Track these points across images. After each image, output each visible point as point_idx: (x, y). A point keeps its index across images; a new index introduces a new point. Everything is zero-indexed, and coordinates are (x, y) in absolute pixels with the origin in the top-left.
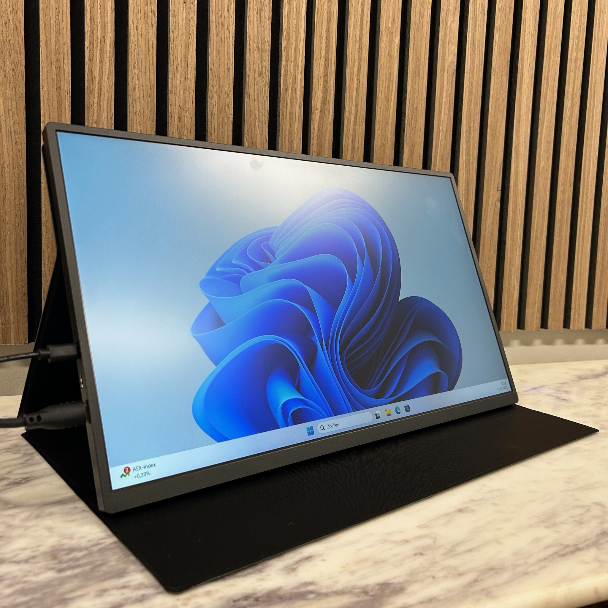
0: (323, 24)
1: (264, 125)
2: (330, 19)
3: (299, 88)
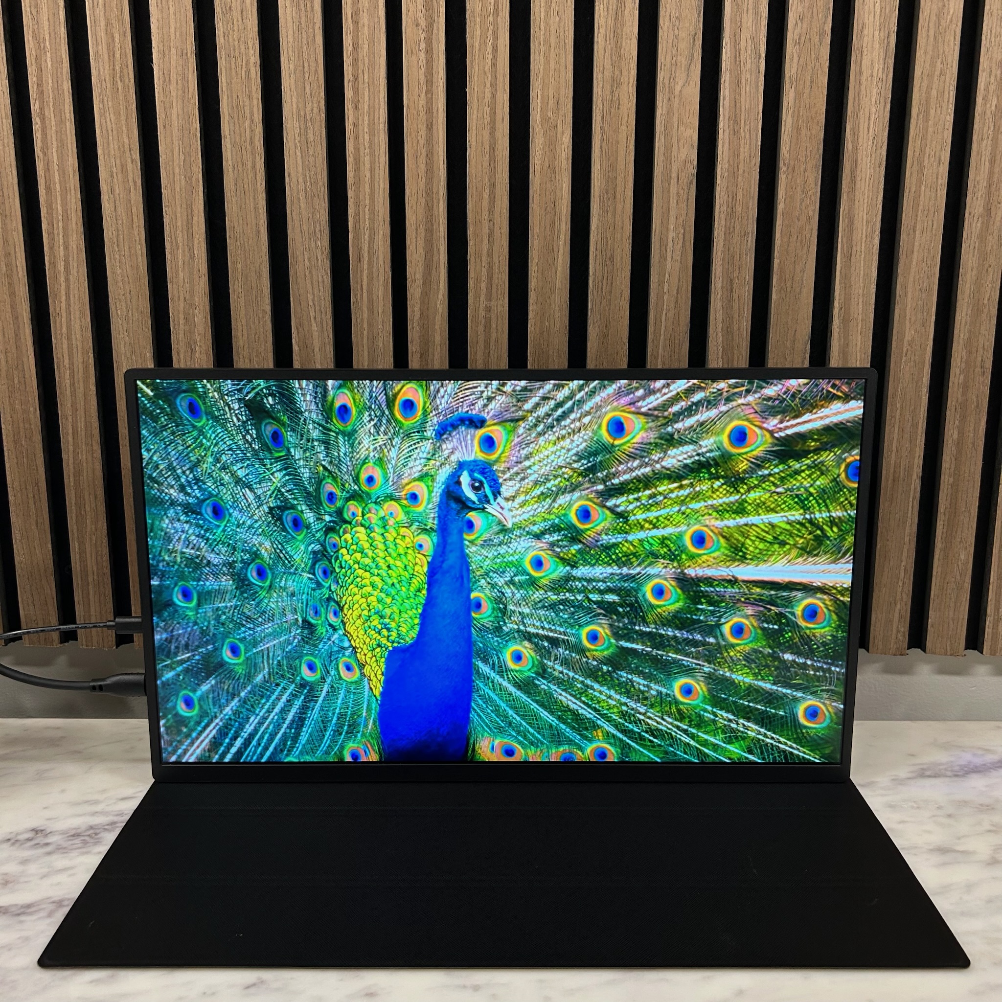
0: (420, 134)
1: (323, 316)
2: (432, 123)
3: (381, 249)
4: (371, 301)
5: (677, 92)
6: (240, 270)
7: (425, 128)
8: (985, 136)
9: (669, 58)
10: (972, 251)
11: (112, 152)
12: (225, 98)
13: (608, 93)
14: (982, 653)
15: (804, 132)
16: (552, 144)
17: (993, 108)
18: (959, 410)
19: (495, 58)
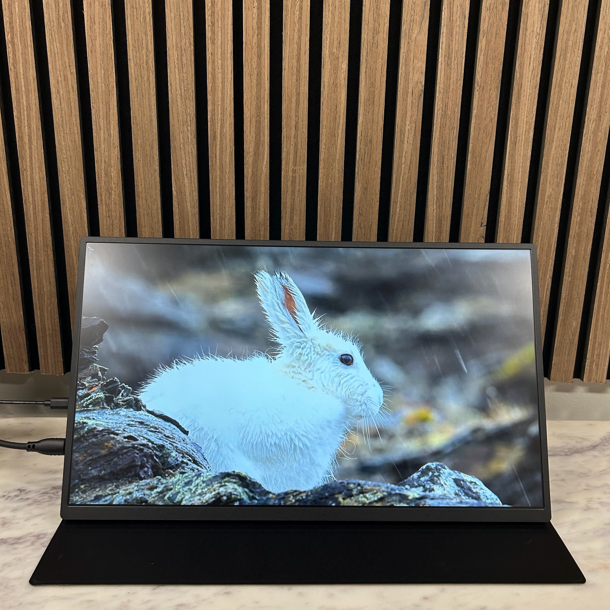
0: (253, 61)
1: (192, 173)
2: (261, 54)
3: (228, 132)
4: (221, 165)
5: (413, 39)
6: (139, 144)
7: (256, 57)
8: (600, 71)
9: (409, 17)
10: (588, 142)
11: (58, 67)
12: (130, 34)
13: (371, 38)
14: (583, 380)
15: (490, 66)
16: (335, 69)
17: (606, 54)
18: (576, 237)
19: (301, 13)
